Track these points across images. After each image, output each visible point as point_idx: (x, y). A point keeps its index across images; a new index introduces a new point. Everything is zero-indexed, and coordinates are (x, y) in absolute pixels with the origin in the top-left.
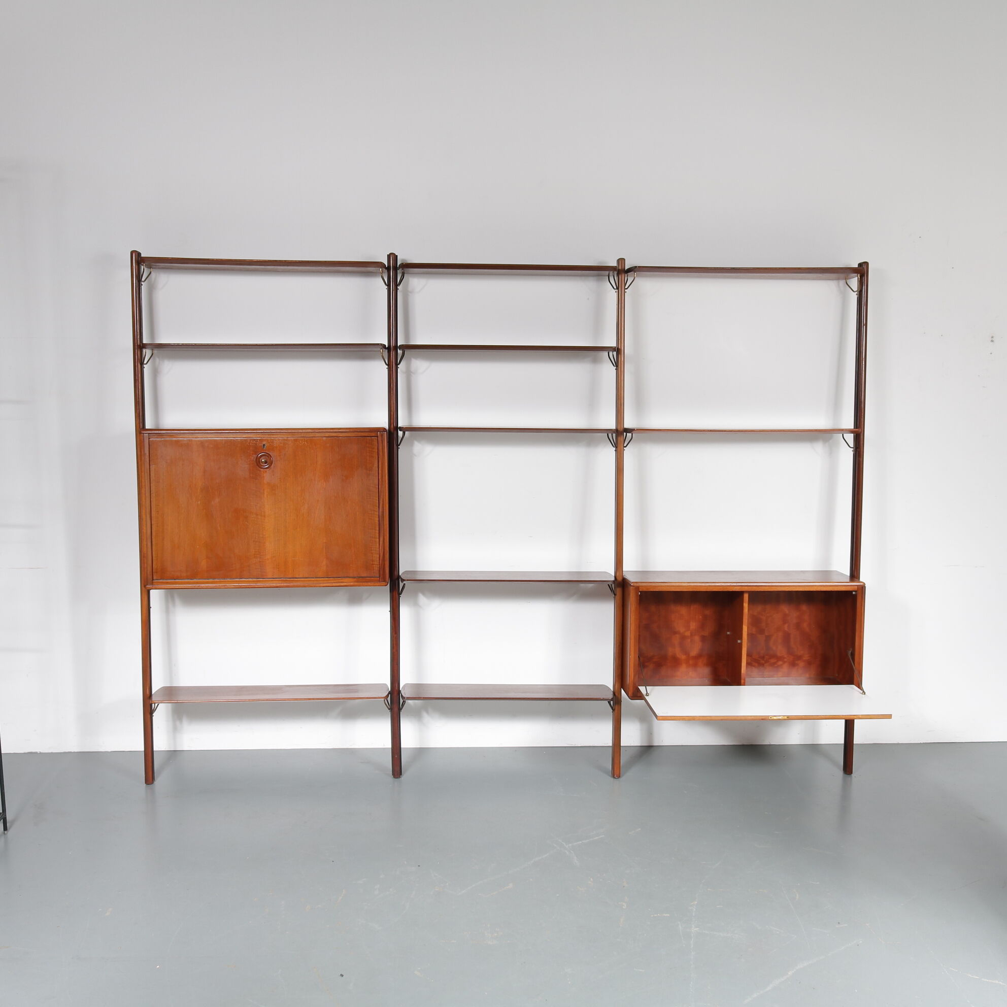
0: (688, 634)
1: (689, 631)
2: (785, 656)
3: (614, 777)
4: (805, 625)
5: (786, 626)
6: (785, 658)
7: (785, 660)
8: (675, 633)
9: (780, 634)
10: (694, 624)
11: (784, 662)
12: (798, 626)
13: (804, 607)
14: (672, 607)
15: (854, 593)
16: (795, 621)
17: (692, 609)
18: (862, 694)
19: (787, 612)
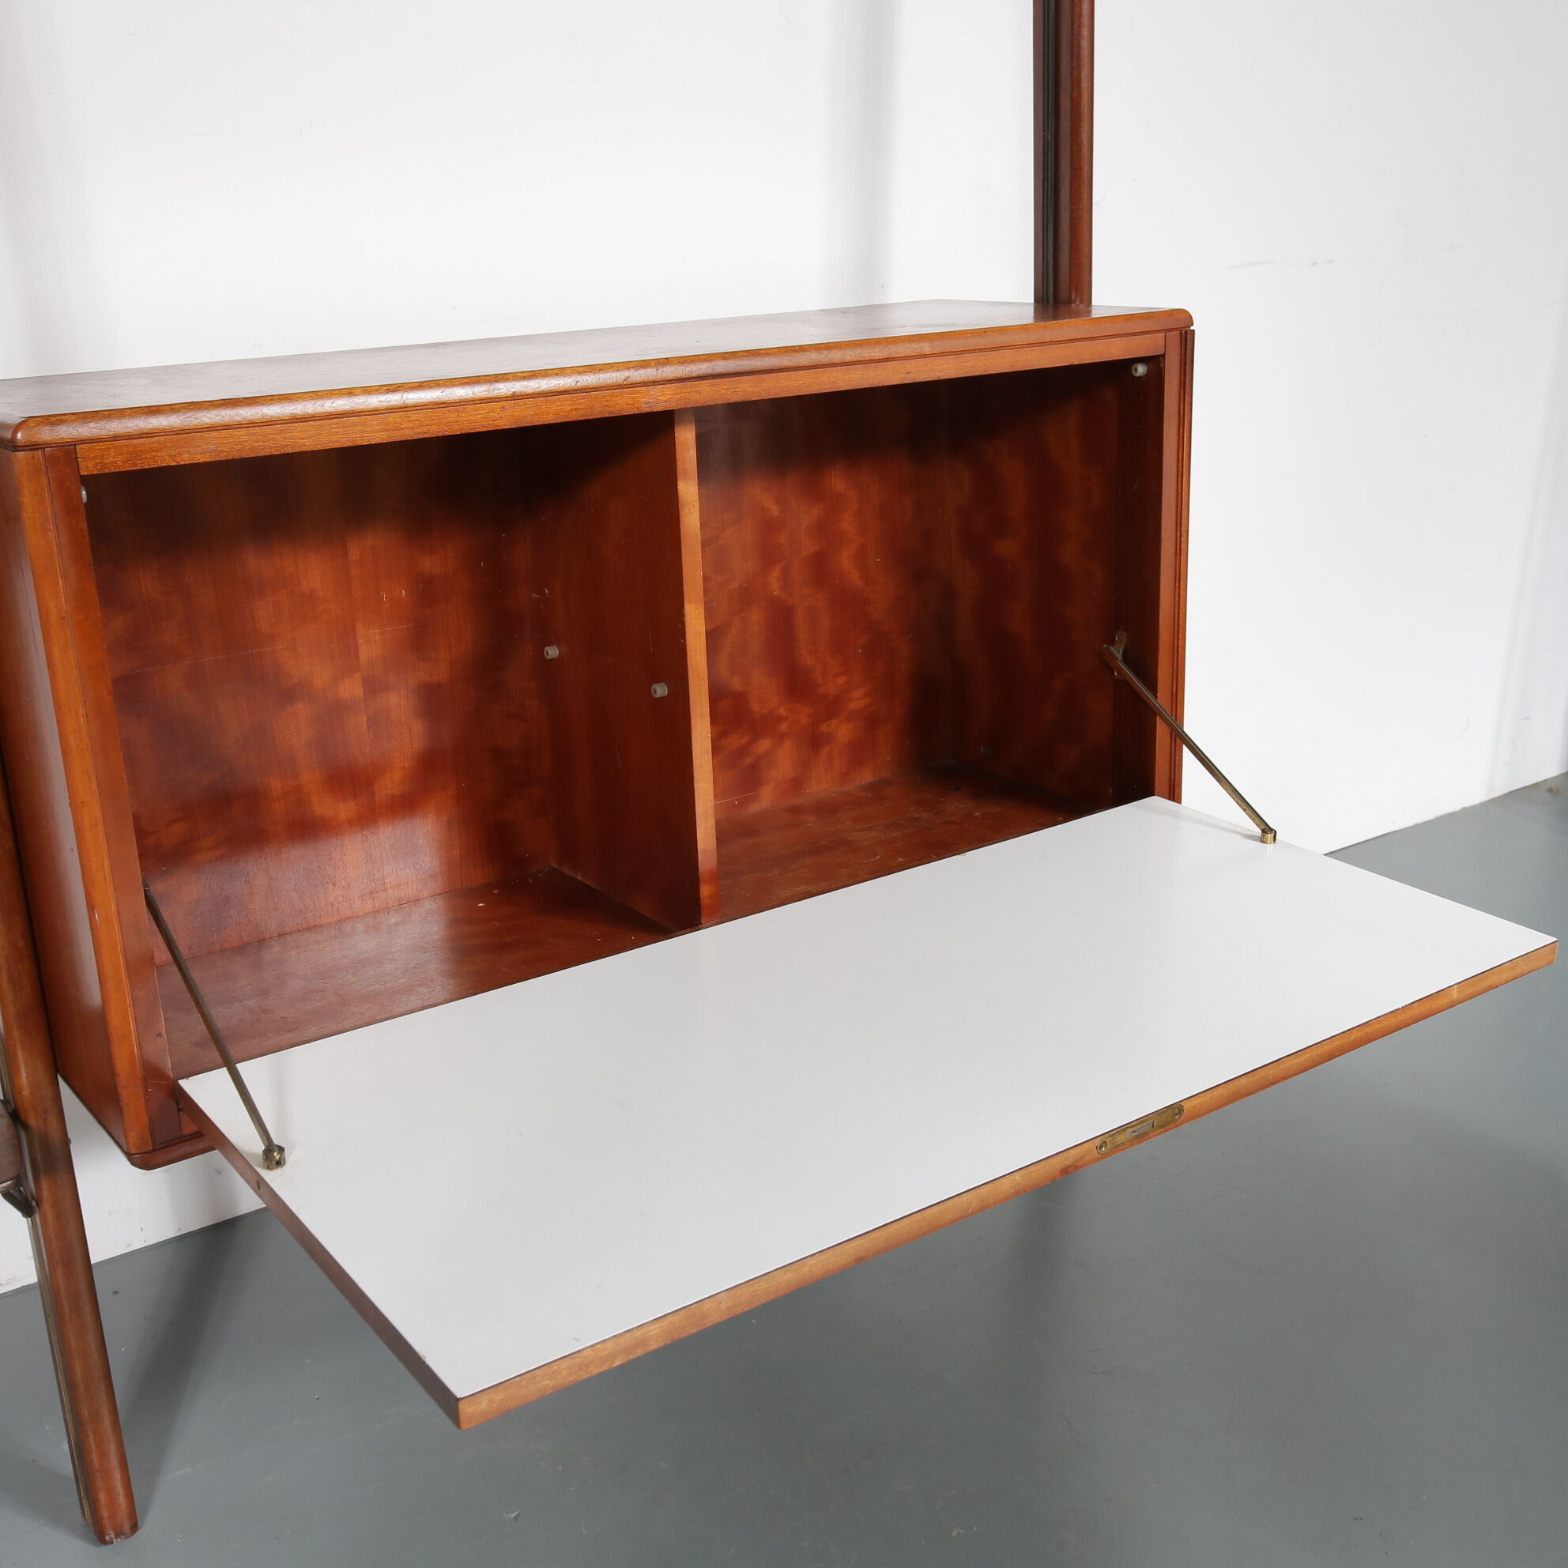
0: (351, 689)
1: (358, 675)
2: (782, 711)
3: (101, 1539)
4: (845, 560)
5: (775, 575)
6: (780, 719)
7: (784, 727)
8: (288, 695)
9: (756, 617)
10: (375, 633)
11: (782, 737)
12: (820, 567)
13: (837, 481)
14: (255, 562)
15: (1141, 370)
16: (808, 546)
17: (354, 555)
18: (1263, 841)
19: (775, 510)
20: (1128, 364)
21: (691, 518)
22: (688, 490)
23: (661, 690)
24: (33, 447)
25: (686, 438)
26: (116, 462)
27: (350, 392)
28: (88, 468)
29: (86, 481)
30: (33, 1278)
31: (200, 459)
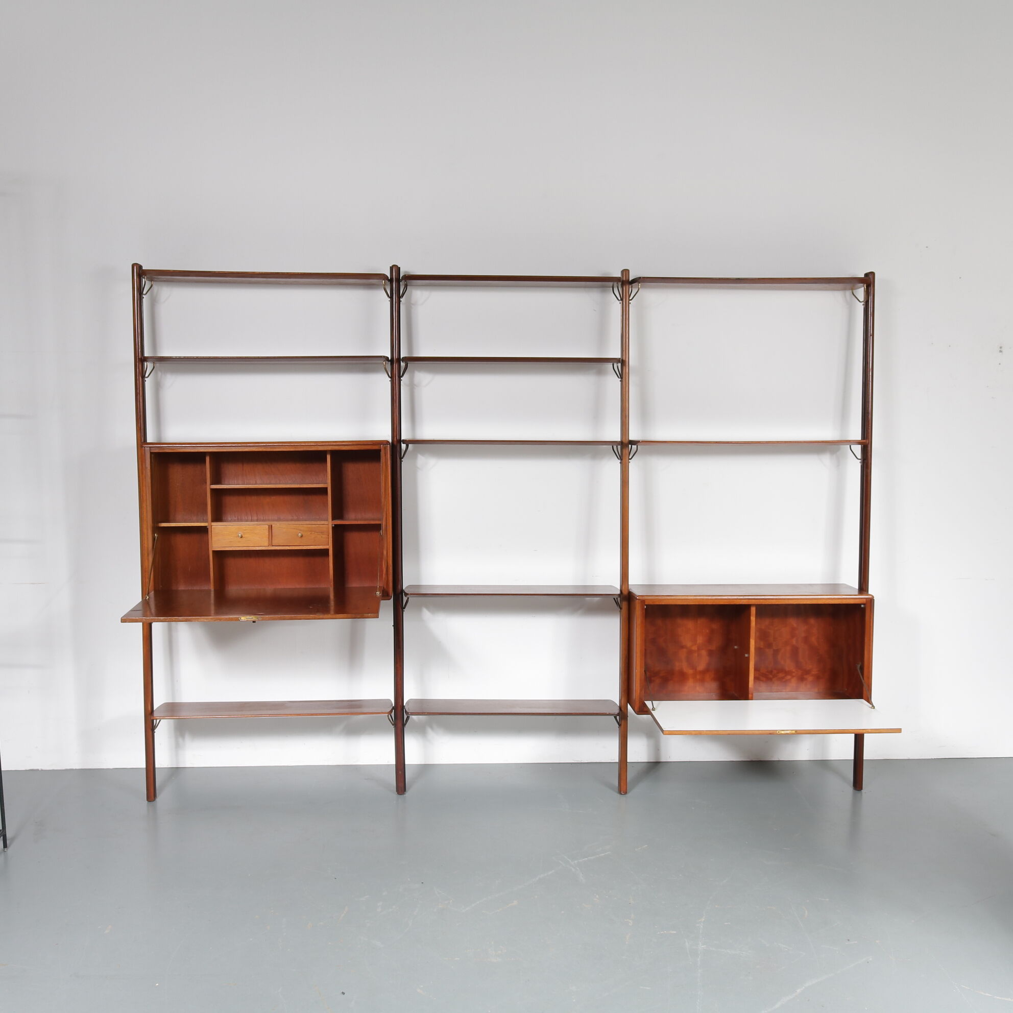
0: (695, 648)
1: (696, 646)
2: (794, 670)
3: (621, 794)
4: (813, 639)
5: (794, 640)
7: (794, 674)
8: (682, 647)
9: (789, 648)
10: (701, 638)
11: (793, 677)
12: (806, 640)
13: (812, 621)
14: (679, 621)
15: (862, 606)
16: (803, 635)
17: (699, 622)
18: (872, 708)
19: (795, 625)
20: (861, 604)
21: (753, 624)
22: (753, 619)
23: (746, 655)
24: (639, 600)
25: (753, 610)
26: (651, 603)
27: (687, 596)
28: (646, 603)
29: (646, 605)
30: (618, 761)
31: (663, 604)
